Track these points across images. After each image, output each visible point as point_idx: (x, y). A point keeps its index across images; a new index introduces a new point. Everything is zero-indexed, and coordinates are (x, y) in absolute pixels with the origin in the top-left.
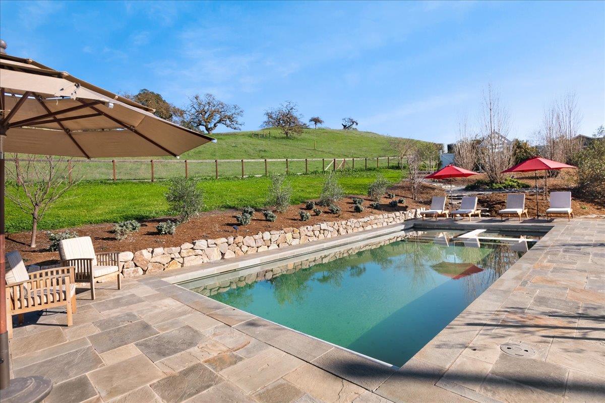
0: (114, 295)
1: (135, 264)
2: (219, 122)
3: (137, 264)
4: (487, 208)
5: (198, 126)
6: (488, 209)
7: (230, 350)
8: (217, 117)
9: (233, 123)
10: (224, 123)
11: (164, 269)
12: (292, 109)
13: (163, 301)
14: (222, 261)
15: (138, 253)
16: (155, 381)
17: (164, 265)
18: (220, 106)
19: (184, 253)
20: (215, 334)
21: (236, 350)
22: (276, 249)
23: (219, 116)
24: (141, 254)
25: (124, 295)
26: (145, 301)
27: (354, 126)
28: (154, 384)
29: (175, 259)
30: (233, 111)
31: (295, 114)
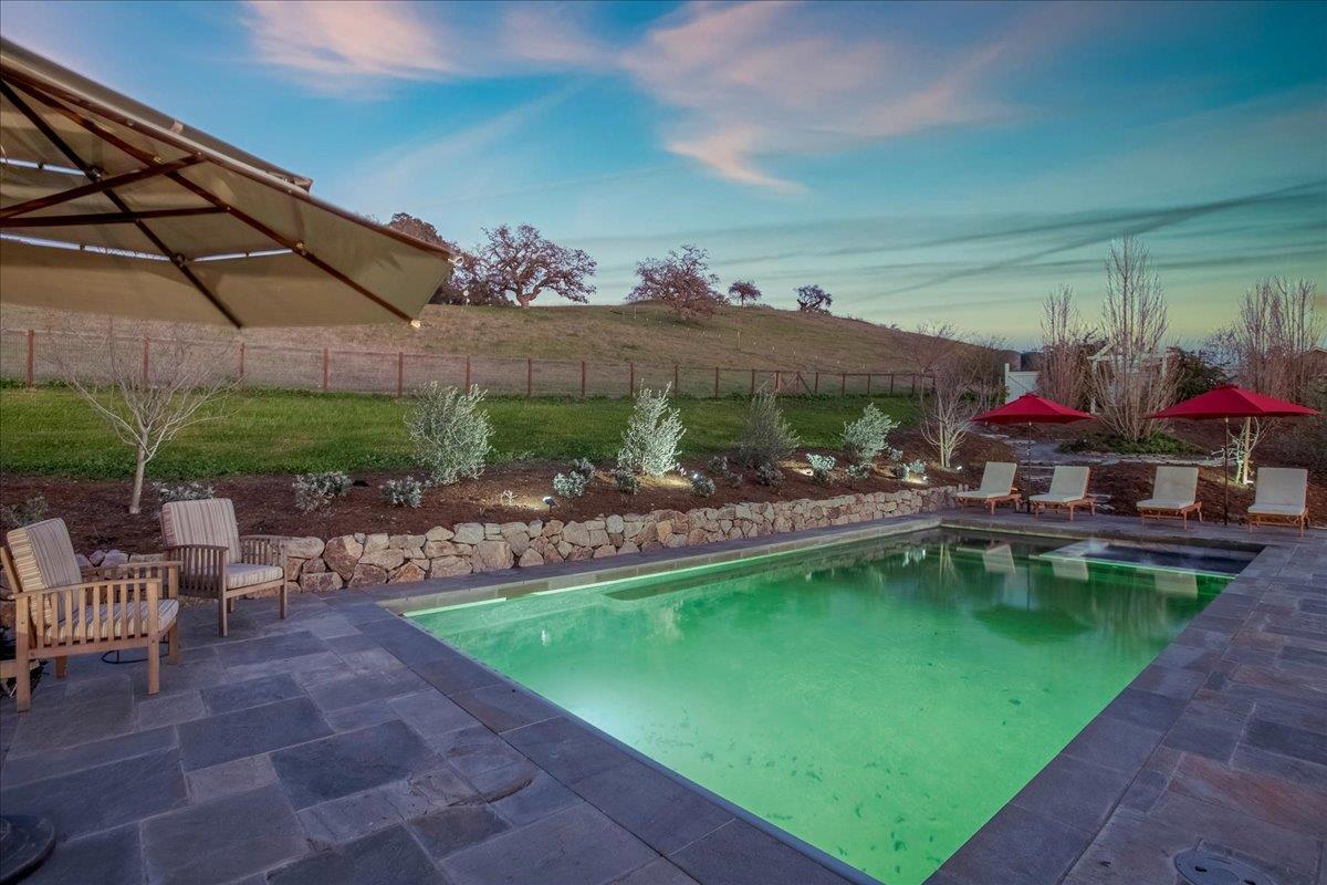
0: (267, 632)
1: (327, 565)
2: (544, 283)
3: (332, 566)
4: (1107, 493)
5: (501, 290)
6: (1109, 497)
7: (479, 798)
8: (542, 274)
9: (572, 287)
10: (555, 286)
11: (388, 580)
12: (695, 262)
13: (364, 654)
14: (515, 572)
15: (333, 541)
16: (283, 864)
17: (387, 571)
18: (549, 251)
19: (433, 550)
20: (454, 751)
21: (494, 800)
22: (635, 554)
23: (544, 271)
24: (341, 545)
25: (289, 633)
26: (325, 650)
27: (823, 306)
28: (280, 871)
29: (414, 561)
30: (575, 263)
31: (702, 274)
